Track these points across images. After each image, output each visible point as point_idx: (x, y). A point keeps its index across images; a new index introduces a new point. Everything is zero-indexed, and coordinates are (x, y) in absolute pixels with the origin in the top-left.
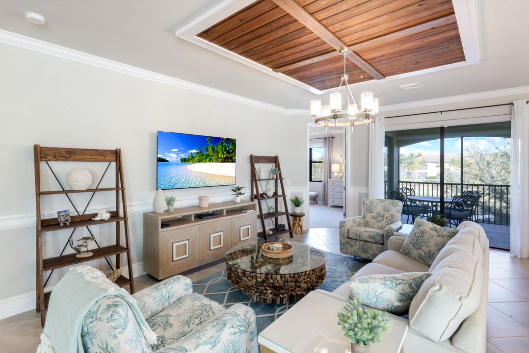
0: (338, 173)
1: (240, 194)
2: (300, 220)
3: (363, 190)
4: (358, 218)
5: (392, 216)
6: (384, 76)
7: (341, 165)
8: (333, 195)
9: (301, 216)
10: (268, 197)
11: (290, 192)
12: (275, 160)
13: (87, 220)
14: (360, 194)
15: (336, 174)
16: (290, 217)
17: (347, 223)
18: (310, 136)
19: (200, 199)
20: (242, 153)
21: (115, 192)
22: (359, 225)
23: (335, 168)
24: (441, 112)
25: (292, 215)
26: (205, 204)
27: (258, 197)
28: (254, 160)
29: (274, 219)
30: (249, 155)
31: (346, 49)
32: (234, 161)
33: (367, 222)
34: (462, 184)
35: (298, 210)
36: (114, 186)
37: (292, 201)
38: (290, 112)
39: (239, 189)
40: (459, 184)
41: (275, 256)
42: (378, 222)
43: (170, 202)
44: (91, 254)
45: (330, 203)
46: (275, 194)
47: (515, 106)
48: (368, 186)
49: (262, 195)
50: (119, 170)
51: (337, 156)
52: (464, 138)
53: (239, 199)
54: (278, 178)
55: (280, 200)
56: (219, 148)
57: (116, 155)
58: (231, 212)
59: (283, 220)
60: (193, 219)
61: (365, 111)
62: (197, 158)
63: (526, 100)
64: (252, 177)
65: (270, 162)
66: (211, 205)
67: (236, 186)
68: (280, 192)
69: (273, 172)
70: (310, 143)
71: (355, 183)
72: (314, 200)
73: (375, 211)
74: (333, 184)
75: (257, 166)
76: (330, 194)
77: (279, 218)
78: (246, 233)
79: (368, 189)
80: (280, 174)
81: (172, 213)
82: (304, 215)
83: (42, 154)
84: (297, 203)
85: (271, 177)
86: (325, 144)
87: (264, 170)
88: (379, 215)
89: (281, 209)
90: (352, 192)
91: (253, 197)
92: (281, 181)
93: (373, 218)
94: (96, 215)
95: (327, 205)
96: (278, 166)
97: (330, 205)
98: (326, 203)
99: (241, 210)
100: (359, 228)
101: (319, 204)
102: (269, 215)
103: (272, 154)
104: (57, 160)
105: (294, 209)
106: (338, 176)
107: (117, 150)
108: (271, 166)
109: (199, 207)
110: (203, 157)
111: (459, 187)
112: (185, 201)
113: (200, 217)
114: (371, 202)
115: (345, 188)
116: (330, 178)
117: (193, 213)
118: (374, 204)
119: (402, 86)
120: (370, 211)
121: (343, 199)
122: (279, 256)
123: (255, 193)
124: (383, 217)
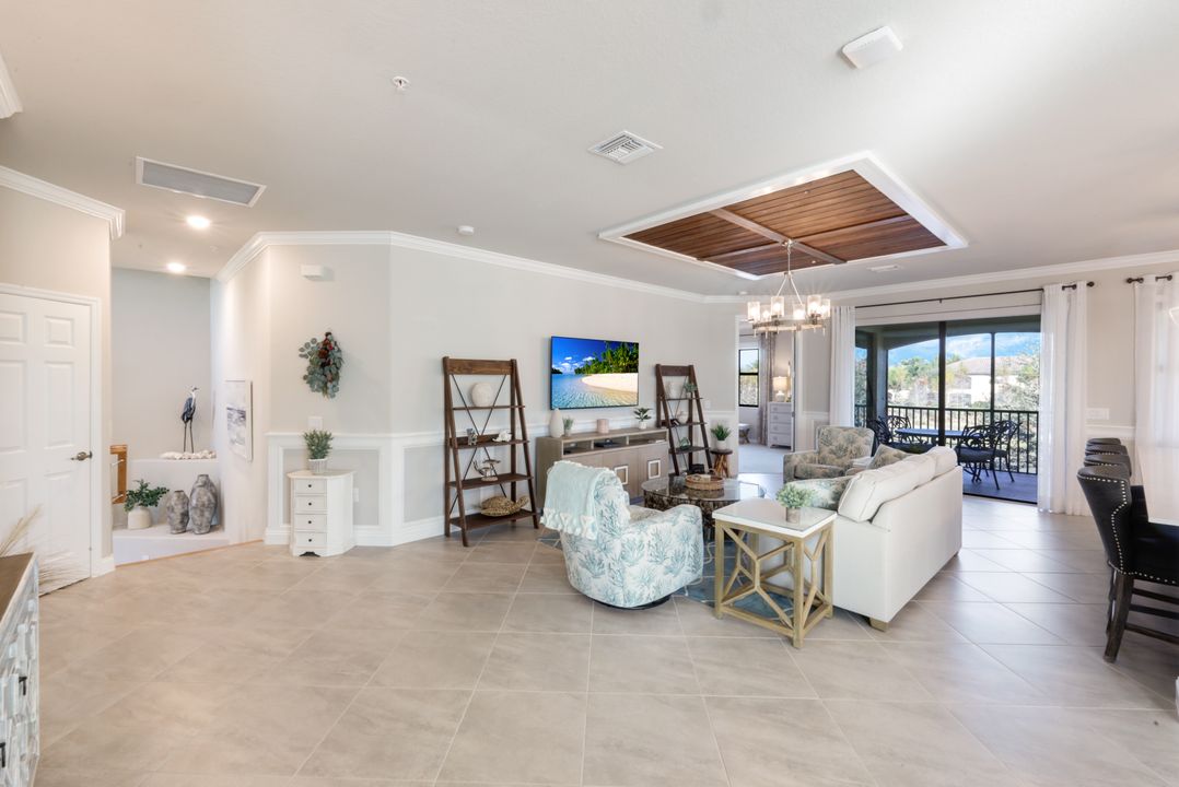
0: (784, 392)
1: (646, 417)
2: (725, 460)
3: (821, 416)
4: (811, 453)
5: (858, 449)
6: (845, 261)
7: (788, 379)
8: (775, 428)
9: (727, 453)
10: (681, 425)
11: (712, 418)
12: (688, 371)
13: (488, 441)
14: (817, 424)
15: (780, 394)
16: (711, 454)
17: (793, 457)
18: (741, 331)
19: (599, 422)
20: (646, 361)
21: (508, 410)
22: (812, 461)
23: (779, 383)
24: (941, 300)
25: (713, 452)
26: (605, 430)
27: (668, 423)
28: (660, 371)
29: (686, 455)
30: (654, 364)
31: (790, 242)
32: (636, 371)
33: (824, 458)
34: (992, 411)
35: (722, 445)
36: (508, 403)
37: (713, 431)
38: (709, 299)
39: (644, 411)
40: (987, 411)
41: (703, 487)
42: (838, 458)
43: (567, 424)
44: (496, 479)
45: (771, 440)
46: (690, 420)
47: (1046, 293)
48: (828, 410)
49: (672, 421)
50: (515, 385)
51: (782, 363)
52: (996, 335)
53: (644, 425)
54: (693, 396)
55: (697, 429)
56: (620, 352)
57: (512, 367)
58: (635, 441)
59: (700, 458)
60: (592, 447)
61: (813, 316)
62: (593, 367)
63: (1061, 285)
64: (658, 395)
65: (682, 375)
66: (612, 432)
67: (640, 407)
68: (696, 418)
69: (686, 388)
70: (741, 341)
71: (809, 406)
72: (745, 436)
73: (835, 444)
74: (775, 409)
75: (665, 380)
76: (770, 426)
77: (694, 454)
78: (655, 470)
79: (829, 415)
80: (696, 392)
81: (569, 438)
82: (731, 452)
83: (450, 367)
84: (721, 434)
85: (683, 397)
86: (762, 343)
87: (674, 385)
88: (840, 448)
89: (698, 441)
90: (804, 420)
91: (659, 424)
92: (698, 401)
93: (832, 452)
94: (496, 436)
95: (765, 444)
96: (692, 379)
97: (769, 444)
98: (763, 442)
99: (646, 440)
100: (812, 465)
101: (753, 443)
102: (683, 449)
103: (686, 364)
104: (461, 373)
105: (715, 444)
106: (784, 397)
107: (512, 361)
108: (683, 380)
109: (597, 433)
110: (601, 367)
111: (988, 414)
112: (583, 424)
113: (599, 445)
114: (829, 431)
115: (794, 414)
116: (771, 400)
117: (593, 438)
118: (834, 433)
119: (873, 269)
120: (827, 442)
121: (789, 434)
122: (707, 487)
123: (663, 417)
124: (846, 450)
